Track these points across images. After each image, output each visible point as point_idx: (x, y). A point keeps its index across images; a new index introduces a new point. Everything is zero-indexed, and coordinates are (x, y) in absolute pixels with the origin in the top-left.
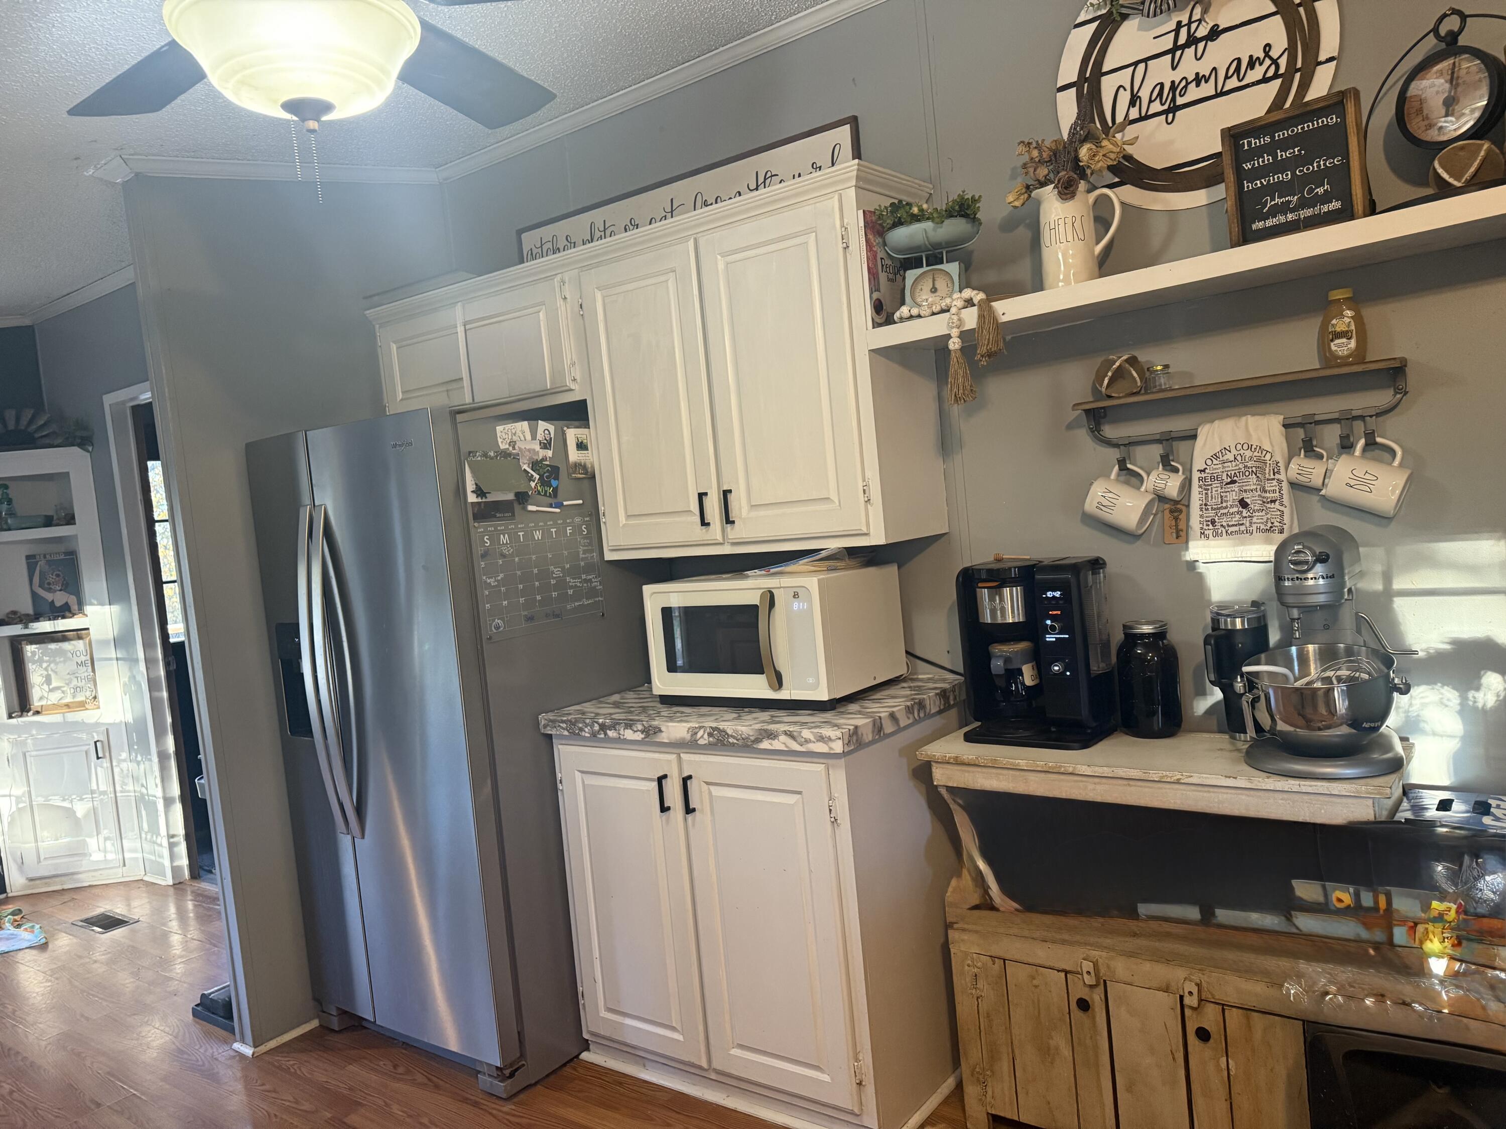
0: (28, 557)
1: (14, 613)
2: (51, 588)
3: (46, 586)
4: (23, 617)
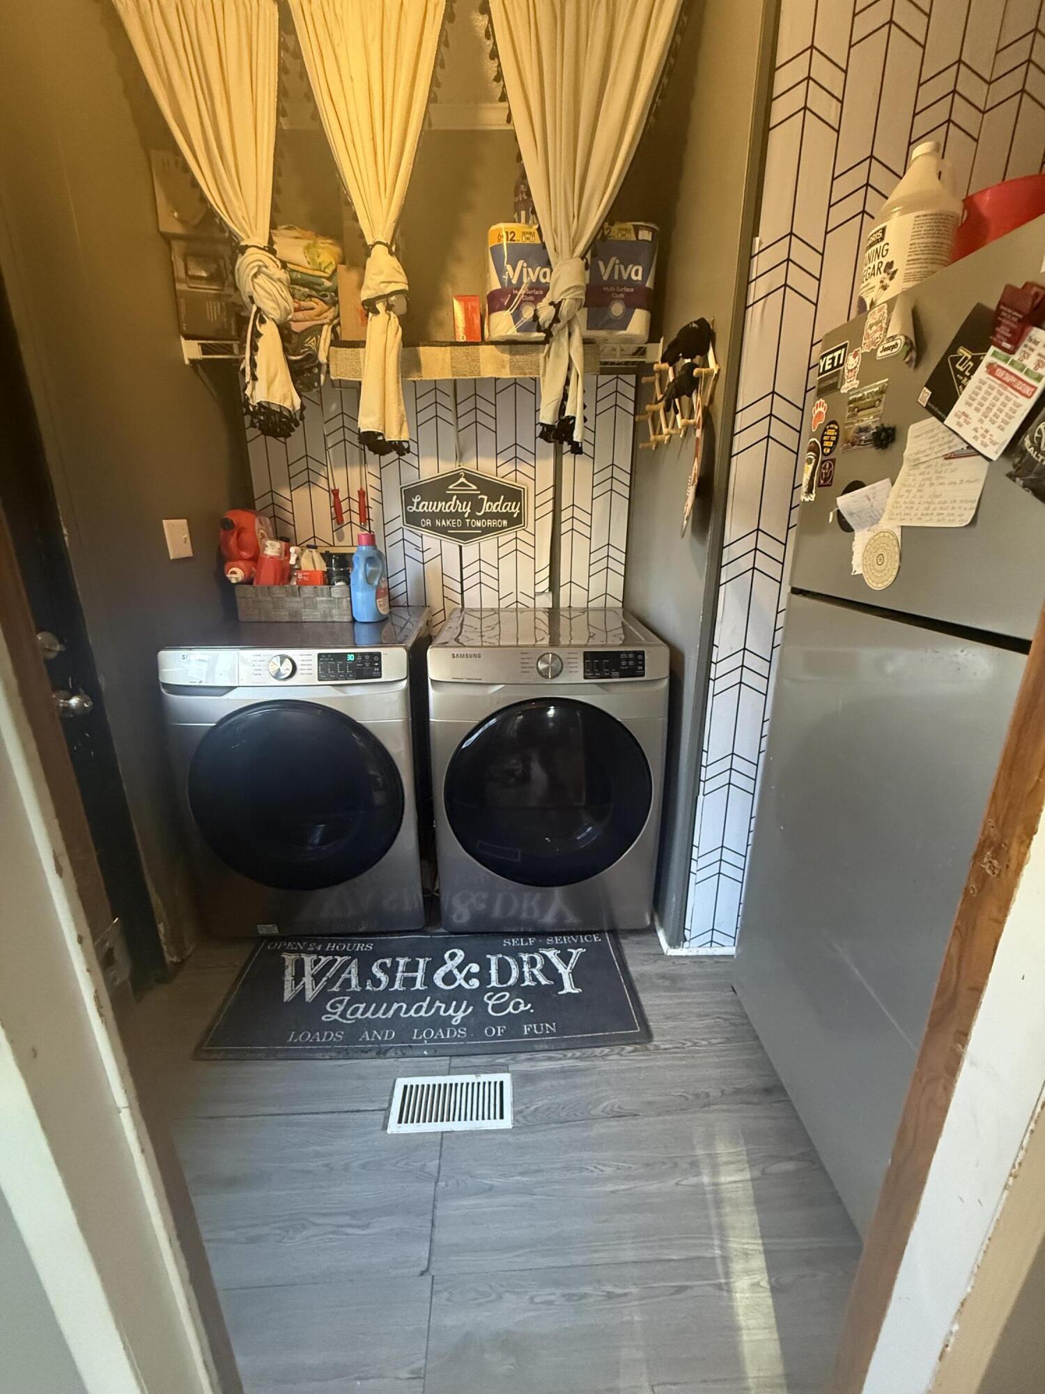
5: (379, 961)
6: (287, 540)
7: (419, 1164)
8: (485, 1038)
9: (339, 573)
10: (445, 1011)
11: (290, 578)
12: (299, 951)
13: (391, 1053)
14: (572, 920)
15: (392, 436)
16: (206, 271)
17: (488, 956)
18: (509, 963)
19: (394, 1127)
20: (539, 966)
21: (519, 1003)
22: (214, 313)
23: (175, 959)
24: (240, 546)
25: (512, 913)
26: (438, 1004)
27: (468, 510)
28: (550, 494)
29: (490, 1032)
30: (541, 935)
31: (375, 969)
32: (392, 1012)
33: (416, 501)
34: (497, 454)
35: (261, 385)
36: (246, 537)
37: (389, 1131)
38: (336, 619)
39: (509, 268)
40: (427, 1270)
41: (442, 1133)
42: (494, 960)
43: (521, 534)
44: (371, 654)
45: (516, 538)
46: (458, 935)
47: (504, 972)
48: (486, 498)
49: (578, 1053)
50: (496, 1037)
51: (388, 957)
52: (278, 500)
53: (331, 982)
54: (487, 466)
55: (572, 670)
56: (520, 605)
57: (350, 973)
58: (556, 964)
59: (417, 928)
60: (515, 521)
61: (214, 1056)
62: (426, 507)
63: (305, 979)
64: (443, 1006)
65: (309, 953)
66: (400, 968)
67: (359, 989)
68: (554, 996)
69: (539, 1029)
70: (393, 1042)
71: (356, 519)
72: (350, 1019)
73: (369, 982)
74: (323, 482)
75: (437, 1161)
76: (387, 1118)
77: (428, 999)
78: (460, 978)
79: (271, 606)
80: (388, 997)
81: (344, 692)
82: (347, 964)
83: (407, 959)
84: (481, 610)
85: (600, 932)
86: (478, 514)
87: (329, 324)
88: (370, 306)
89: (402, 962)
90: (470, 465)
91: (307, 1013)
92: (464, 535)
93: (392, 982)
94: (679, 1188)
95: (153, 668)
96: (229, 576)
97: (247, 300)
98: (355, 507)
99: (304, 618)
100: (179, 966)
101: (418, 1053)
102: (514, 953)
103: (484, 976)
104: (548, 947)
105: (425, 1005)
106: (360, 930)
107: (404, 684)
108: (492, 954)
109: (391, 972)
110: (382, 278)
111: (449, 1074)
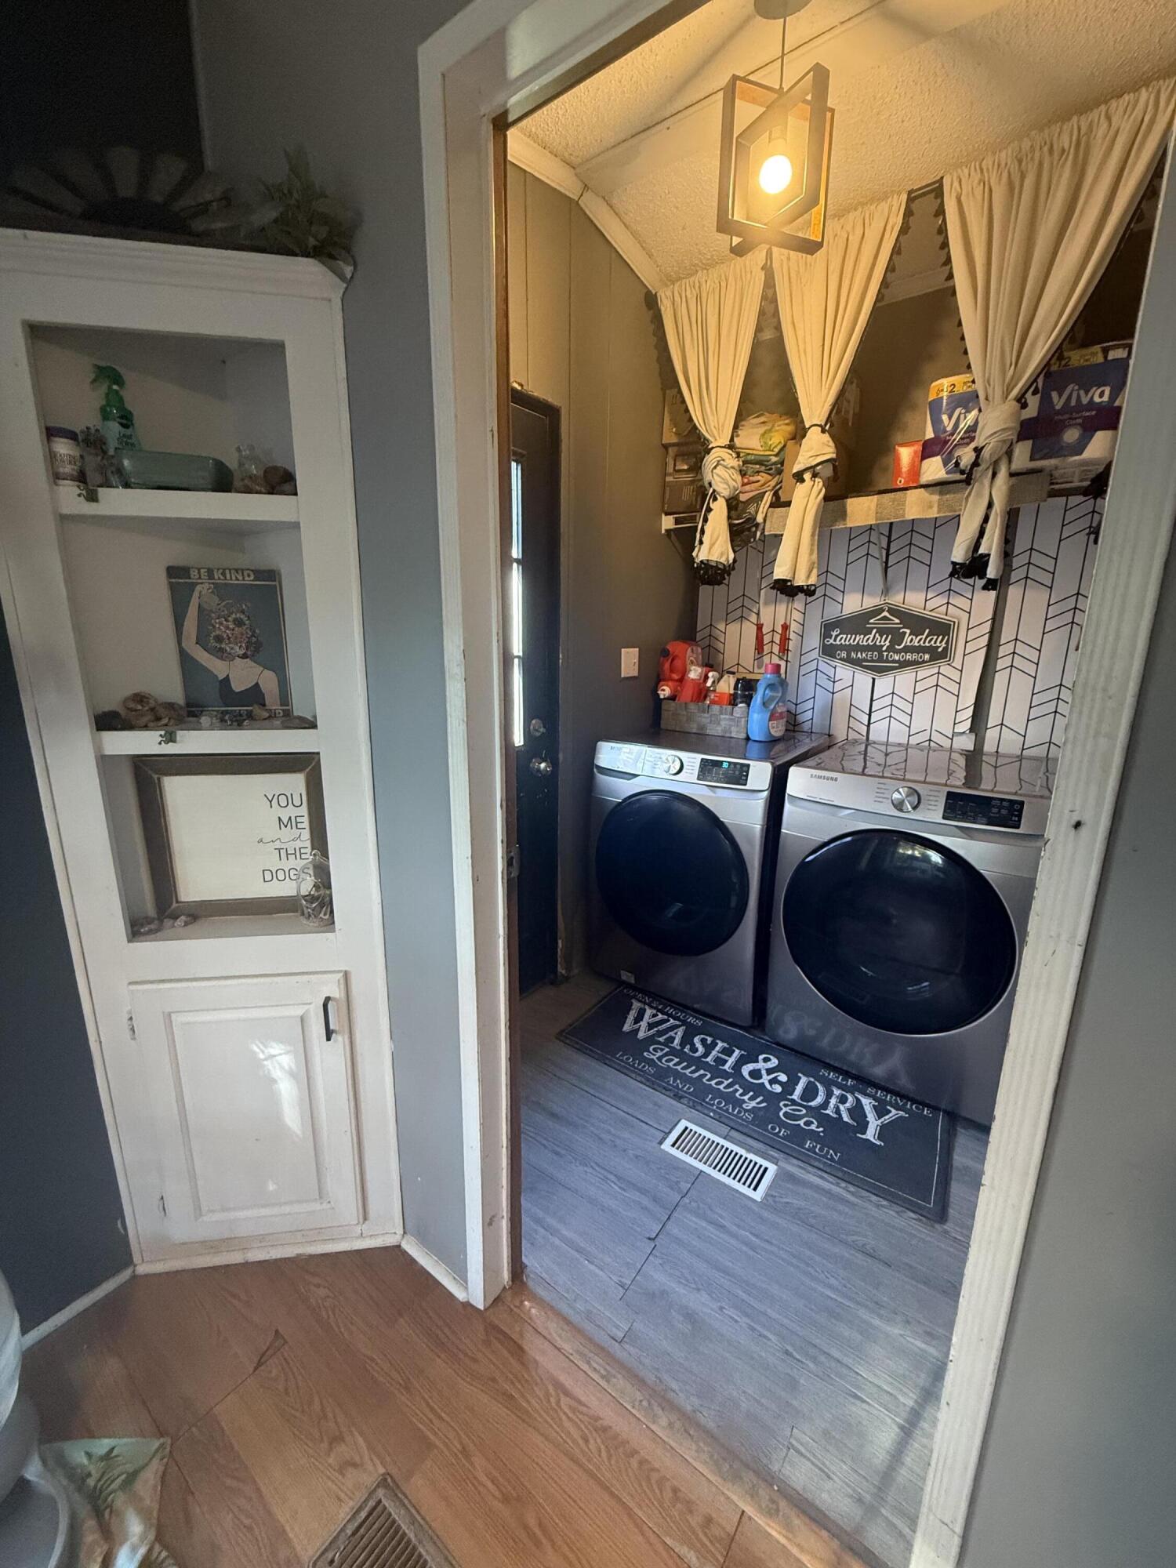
0: (172, 572)
1: (140, 698)
2: (221, 650)
3: (213, 643)
4: (161, 711)
5: (702, 1036)
6: (709, 665)
7: (675, 1180)
8: (767, 1130)
9: (744, 696)
10: (741, 1095)
11: (705, 697)
12: (645, 1003)
13: (685, 1101)
14: (904, 1082)
15: (800, 581)
16: (687, 464)
17: (800, 1075)
18: (818, 1089)
19: (666, 1146)
20: (848, 1105)
21: (813, 1123)
22: (687, 494)
23: (564, 972)
24: (672, 671)
25: (842, 1049)
26: (737, 1087)
27: (887, 643)
28: (987, 627)
29: (773, 1128)
30: (864, 1082)
31: (697, 1040)
32: (697, 1074)
33: (834, 634)
34: (928, 588)
35: (705, 547)
36: (678, 663)
37: (663, 1147)
38: (733, 735)
39: (945, 417)
40: (654, 1239)
41: (701, 1171)
42: (803, 1081)
43: (945, 669)
44: (742, 765)
45: (939, 673)
46: (779, 1047)
47: (810, 1093)
48: (908, 631)
49: (852, 1188)
50: (777, 1135)
51: (710, 1036)
52: (716, 633)
53: (661, 1033)
54: (914, 600)
55: (930, 807)
56: (932, 744)
57: (676, 1033)
58: (867, 1112)
59: (744, 1024)
60: (939, 656)
61: (568, 1041)
62: (844, 639)
63: (641, 1023)
64: (741, 1091)
65: (652, 1007)
66: (717, 1048)
67: (679, 1048)
68: (851, 1134)
69: (821, 1150)
70: (689, 1093)
71: (776, 649)
72: (663, 1063)
73: (688, 1047)
74: (754, 618)
75: (689, 1185)
76: (664, 1139)
77: (731, 1080)
78: (765, 1079)
79: (685, 719)
80: (699, 1063)
81: (715, 793)
82: (677, 1027)
83: (725, 1045)
84: (887, 744)
85: (935, 1109)
86: (897, 647)
87: (771, 491)
88: (799, 477)
89: (720, 1045)
90: (896, 599)
91: (637, 1047)
92: (879, 668)
93: (706, 1055)
94: (902, 1339)
95: (592, 752)
96: (659, 692)
97: (707, 485)
98: (777, 639)
99: (708, 732)
100: (567, 979)
101: (706, 1112)
102: (828, 1085)
103: (789, 1088)
104: (865, 1094)
105: (726, 1083)
106: (695, 1006)
107: (765, 794)
108: (804, 1075)
109: (709, 1048)
110: (811, 454)
111: (725, 1138)
